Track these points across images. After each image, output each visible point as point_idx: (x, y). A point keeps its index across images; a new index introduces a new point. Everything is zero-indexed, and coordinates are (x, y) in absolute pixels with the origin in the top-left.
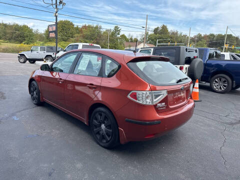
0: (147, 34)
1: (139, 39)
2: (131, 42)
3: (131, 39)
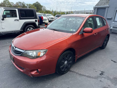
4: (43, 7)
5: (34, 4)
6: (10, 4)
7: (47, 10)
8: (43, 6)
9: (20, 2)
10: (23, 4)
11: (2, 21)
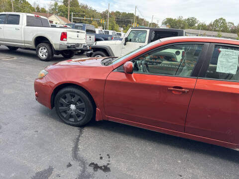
0: (56, 5)
1: (47, 9)
2: (38, 12)
3: (38, 8)
6: (225, 27)
11: (124, 46)
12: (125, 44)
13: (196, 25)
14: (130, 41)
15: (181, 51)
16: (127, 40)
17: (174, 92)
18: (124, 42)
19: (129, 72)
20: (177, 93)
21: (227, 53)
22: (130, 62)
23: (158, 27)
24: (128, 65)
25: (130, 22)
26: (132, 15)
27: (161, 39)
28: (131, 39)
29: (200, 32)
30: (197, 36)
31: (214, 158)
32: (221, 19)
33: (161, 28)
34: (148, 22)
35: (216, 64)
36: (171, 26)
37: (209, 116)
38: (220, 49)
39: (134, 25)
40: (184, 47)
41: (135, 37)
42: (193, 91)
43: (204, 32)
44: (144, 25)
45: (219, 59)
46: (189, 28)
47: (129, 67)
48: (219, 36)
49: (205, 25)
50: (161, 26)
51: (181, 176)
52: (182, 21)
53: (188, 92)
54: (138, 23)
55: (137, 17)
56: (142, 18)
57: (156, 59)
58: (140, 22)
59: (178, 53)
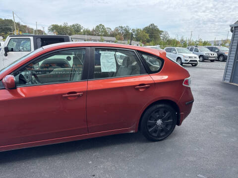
4: (162, 34)
5: (146, 28)
6: (105, 32)
7: (170, 38)
8: (162, 32)
9: (122, 27)
10: (125, 30)
11: (4, 57)
12: (6, 55)
13: (82, 31)
14: (12, 50)
15: (72, 56)
16: (7, 50)
17: (69, 98)
18: (4, 52)
19: (12, 87)
20: (72, 99)
21: (106, 55)
22: (10, 76)
23: (45, 34)
24: (8, 80)
25: (10, 30)
26: (11, 22)
27: (43, 47)
28: (12, 49)
29: (86, 37)
30: (85, 41)
31: (118, 146)
32: (101, 25)
33: (49, 34)
34: (32, 29)
35: (100, 65)
36: (58, 32)
37: (105, 111)
38: (100, 52)
39: (16, 32)
40: (73, 53)
41: (18, 45)
42: (87, 93)
43: (89, 37)
44: (29, 32)
45: (102, 61)
46: (76, 34)
47: (9, 82)
48: (102, 40)
49: (89, 31)
50: (48, 33)
51: (94, 176)
52: (68, 27)
53: (82, 95)
54: (20, 30)
55: (18, 24)
56: (24, 25)
57: (47, 67)
58: (23, 29)
59: (69, 58)
